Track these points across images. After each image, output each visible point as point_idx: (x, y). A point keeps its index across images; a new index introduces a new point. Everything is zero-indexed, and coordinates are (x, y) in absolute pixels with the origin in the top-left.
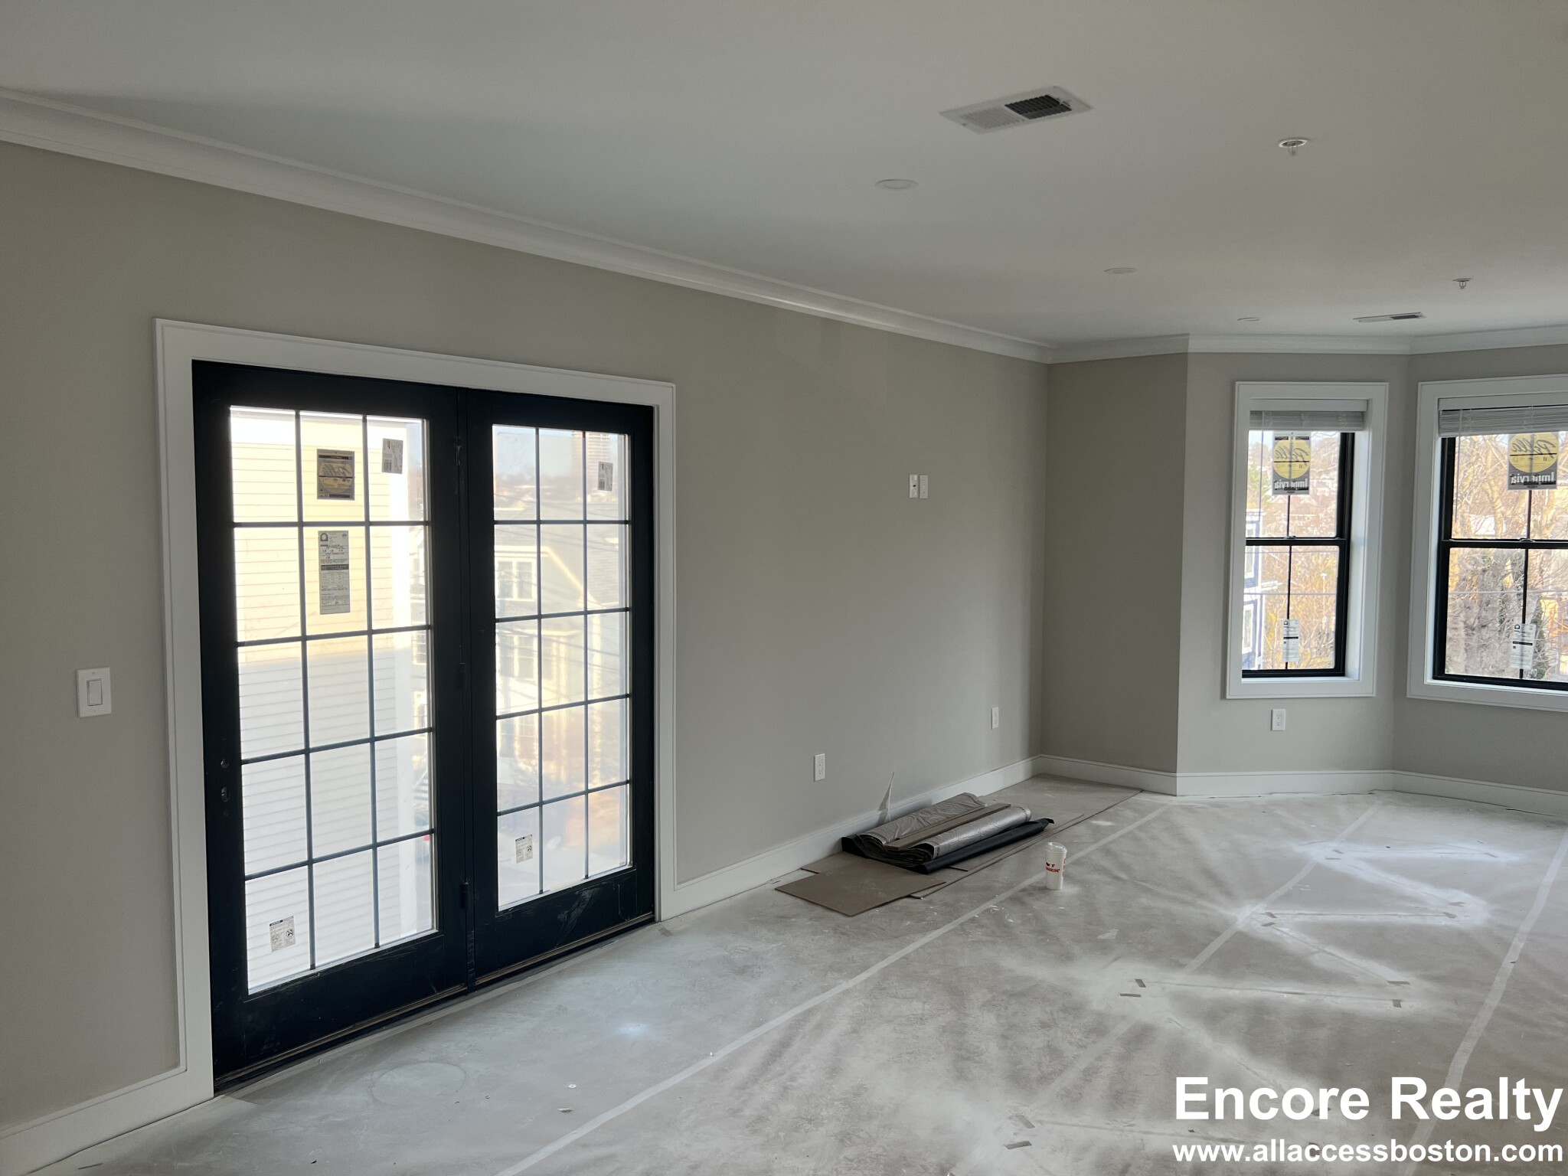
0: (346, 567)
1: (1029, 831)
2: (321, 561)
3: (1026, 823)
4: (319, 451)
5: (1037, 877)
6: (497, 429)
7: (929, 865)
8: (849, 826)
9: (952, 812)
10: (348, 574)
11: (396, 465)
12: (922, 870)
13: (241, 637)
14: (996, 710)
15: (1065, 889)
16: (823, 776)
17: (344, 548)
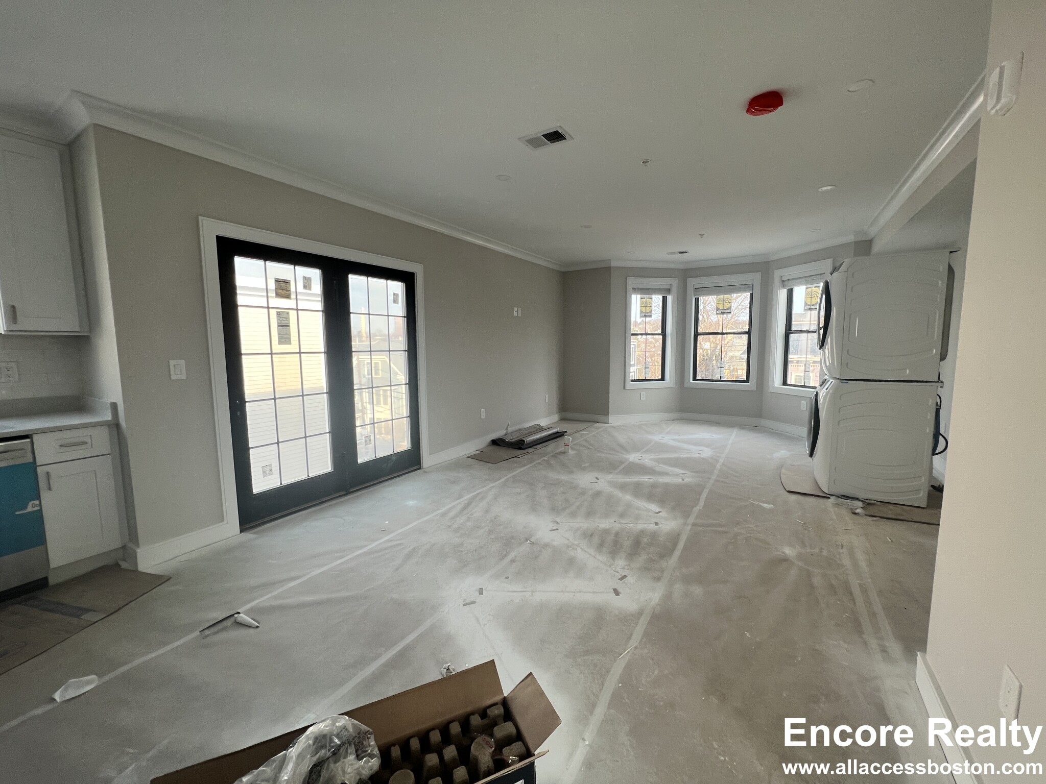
0: (289, 326)
1: (559, 435)
2: (278, 323)
3: (558, 432)
4: (275, 279)
5: (561, 450)
6: (351, 277)
7: (523, 447)
8: (495, 436)
9: (531, 430)
10: (290, 329)
11: (309, 287)
12: (520, 449)
13: (243, 352)
14: (547, 396)
15: (571, 452)
16: (484, 417)
17: (288, 318)
